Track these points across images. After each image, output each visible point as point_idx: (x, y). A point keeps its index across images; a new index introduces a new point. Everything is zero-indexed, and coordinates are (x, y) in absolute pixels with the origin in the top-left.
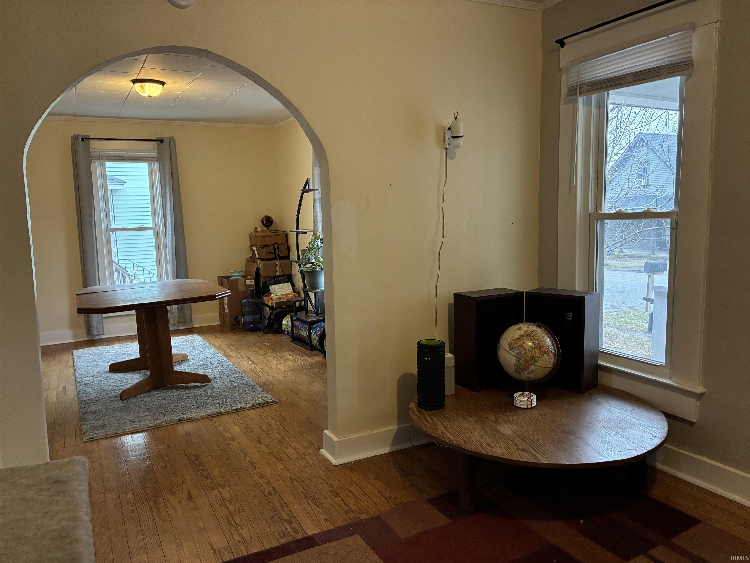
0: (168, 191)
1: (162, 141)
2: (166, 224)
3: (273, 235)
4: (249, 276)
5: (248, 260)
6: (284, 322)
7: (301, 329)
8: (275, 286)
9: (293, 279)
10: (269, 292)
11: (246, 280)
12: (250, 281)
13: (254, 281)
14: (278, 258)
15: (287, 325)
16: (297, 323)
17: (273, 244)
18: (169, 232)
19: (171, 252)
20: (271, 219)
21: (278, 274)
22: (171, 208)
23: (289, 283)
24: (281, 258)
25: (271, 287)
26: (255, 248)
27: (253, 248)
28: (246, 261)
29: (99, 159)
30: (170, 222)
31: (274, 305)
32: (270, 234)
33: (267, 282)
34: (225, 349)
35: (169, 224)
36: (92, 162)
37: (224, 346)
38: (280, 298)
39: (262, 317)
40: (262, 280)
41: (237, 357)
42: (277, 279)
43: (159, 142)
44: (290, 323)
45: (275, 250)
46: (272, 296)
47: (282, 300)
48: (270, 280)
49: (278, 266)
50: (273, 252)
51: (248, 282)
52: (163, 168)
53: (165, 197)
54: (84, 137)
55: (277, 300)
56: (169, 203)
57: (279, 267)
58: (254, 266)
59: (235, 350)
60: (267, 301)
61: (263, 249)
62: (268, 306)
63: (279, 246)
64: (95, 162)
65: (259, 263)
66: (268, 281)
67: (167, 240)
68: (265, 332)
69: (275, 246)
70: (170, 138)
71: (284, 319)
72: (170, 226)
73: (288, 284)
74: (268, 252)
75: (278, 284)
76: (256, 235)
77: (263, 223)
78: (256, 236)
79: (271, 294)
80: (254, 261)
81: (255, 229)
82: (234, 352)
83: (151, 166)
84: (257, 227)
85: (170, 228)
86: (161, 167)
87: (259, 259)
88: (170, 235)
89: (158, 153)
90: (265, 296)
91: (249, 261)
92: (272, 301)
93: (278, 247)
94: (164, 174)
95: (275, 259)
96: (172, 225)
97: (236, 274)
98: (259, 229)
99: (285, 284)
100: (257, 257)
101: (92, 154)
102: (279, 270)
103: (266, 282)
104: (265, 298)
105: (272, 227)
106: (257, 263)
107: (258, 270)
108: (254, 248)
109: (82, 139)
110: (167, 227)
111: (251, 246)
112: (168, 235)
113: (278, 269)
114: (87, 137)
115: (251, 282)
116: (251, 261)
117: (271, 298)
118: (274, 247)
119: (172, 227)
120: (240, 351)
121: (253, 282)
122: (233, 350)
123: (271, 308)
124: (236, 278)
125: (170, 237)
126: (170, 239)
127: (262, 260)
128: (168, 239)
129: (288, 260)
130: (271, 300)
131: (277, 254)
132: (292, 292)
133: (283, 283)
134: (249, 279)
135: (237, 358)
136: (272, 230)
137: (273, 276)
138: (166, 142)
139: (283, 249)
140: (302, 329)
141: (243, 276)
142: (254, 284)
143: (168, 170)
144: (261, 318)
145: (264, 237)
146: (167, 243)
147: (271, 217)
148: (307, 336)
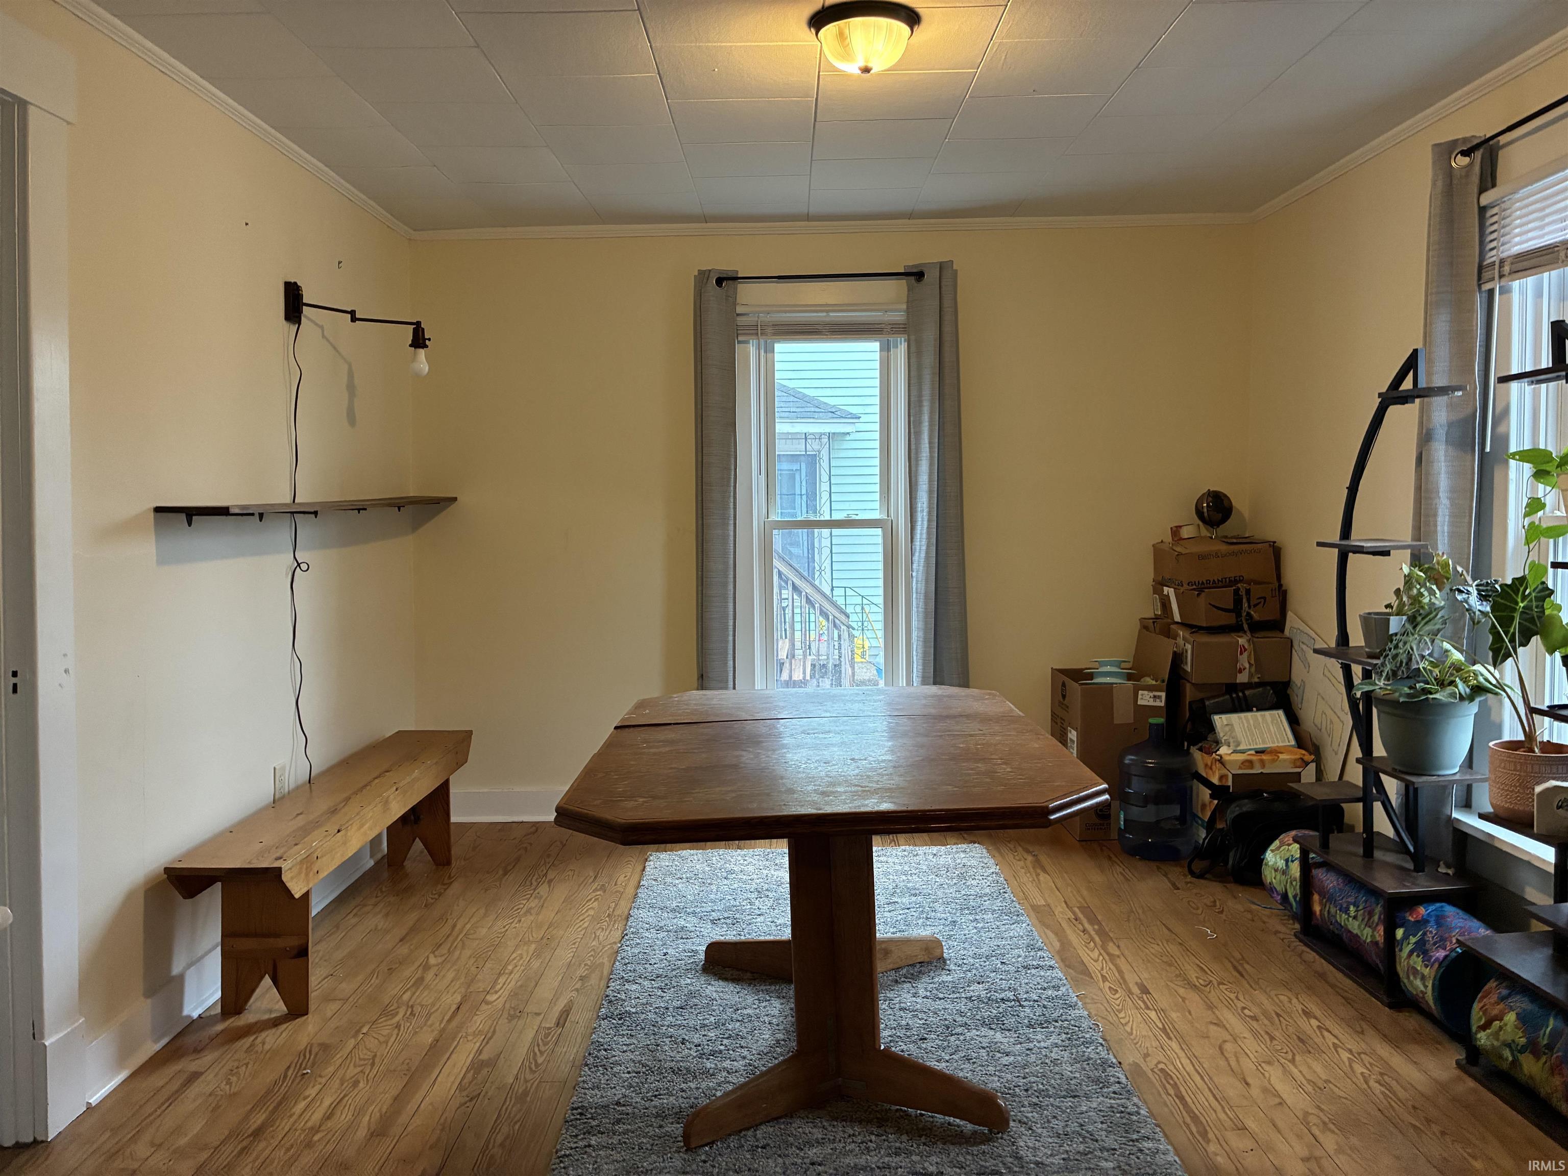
0: (926, 418)
1: (919, 275)
2: (916, 512)
3: (1234, 554)
4: (1149, 676)
5: (1145, 626)
6: (1273, 858)
7: (1348, 909)
8: (1234, 718)
9: (1295, 700)
10: (1211, 737)
11: (1140, 692)
12: (1151, 694)
13: (1163, 695)
14: (1246, 627)
15: (1284, 873)
16: (1328, 880)
17: (1234, 582)
18: (921, 534)
19: (923, 591)
20: (1226, 502)
21: (1242, 678)
22: (931, 465)
23: (1281, 712)
24: (1256, 627)
25: (1220, 721)
26: (1171, 591)
27: (1166, 589)
28: (1138, 626)
29: (757, 334)
30: (925, 505)
31: (1230, 783)
32: (1224, 548)
33: (1207, 703)
34: (1065, 925)
35: (922, 511)
36: (739, 342)
37: (1061, 912)
38: (1249, 763)
39: (1187, 816)
40: (1190, 695)
41: (1104, 979)
42: (1240, 694)
43: (912, 279)
44: (1295, 869)
45: (1238, 602)
46: (1223, 750)
47: (1257, 770)
48: (1218, 696)
49: (1246, 654)
50: (1232, 607)
51: (1146, 699)
52: (919, 353)
53: (918, 434)
54: (725, 276)
55: (1240, 768)
56: (928, 450)
57: (1249, 656)
58: (1166, 649)
59: (1097, 939)
60: (1206, 765)
61: (1198, 595)
62: (1207, 783)
63: (1253, 587)
64: (747, 342)
65: (1184, 639)
66: (1209, 699)
67: (916, 558)
68: (1197, 871)
69: (1238, 589)
70: (943, 267)
71: (1273, 847)
72: (926, 519)
73: (1275, 712)
74: (1214, 606)
75: (1242, 711)
76: (1179, 549)
77: (1199, 512)
78: (1180, 554)
79: (1218, 743)
80: (1167, 633)
81: (1176, 531)
82: (1096, 953)
83: (889, 350)
84: (1180, 527)
85: (926, 523)
86: (913, 349)
87: (1184, 624)
88: (924, 542)
89: (908, 310)
90: (1200, 749)
91: (1152, 628)
92: (1224, 771)
93: (1248, 592)
94: (920, 369)
95: (1237, 629)
96: (930, 513)
97: (1109, 669)
98: (1186, 533)
99: (1267, 714)
100: (1177, 618)
101: (741, 321)
102: (1247, 666)
103: (1202, 701)
104: (1197, 755)
105: (1229, 527)
106: (1175, 637)
107: (1178, 659)
108: (1169, 591)
109: (719, 281)
110: (916, 522)
111: (1159, 584)
112: (917, 543)
113: (1244, 661)
114: (730, 275)
115: (1155, 697)
116: (1157, 630)
117: (1221, 761)
118: (1236, 592)
119: (929, 521)
120: (1117, 952)
121: (1159, 697)
122: (1092, 940)
123: (1218, 791)
124: (1108, 680)
125: (924, 548)
126: (923, 555)
127: (1194, 629)
128: (917, 554)
129: (1280, 635)
130: (1218, 765)
131: (1244, 614)
132: (1293, 742)
133: (1258, 710)
134: (1150, 688)
135: (1107, 984)
136: (1226, 537)
137: (1227, 685)
138: (931, 276)
139: (1265, 598)
140: (1352, 908)
141: (1129, 677)
142: (1162, 704)
143: (929, 360)
144: (1182, 819)
145: (1202, 557)
146: (915, 566)
147: (1226, 496)
148: (1376, 943)
